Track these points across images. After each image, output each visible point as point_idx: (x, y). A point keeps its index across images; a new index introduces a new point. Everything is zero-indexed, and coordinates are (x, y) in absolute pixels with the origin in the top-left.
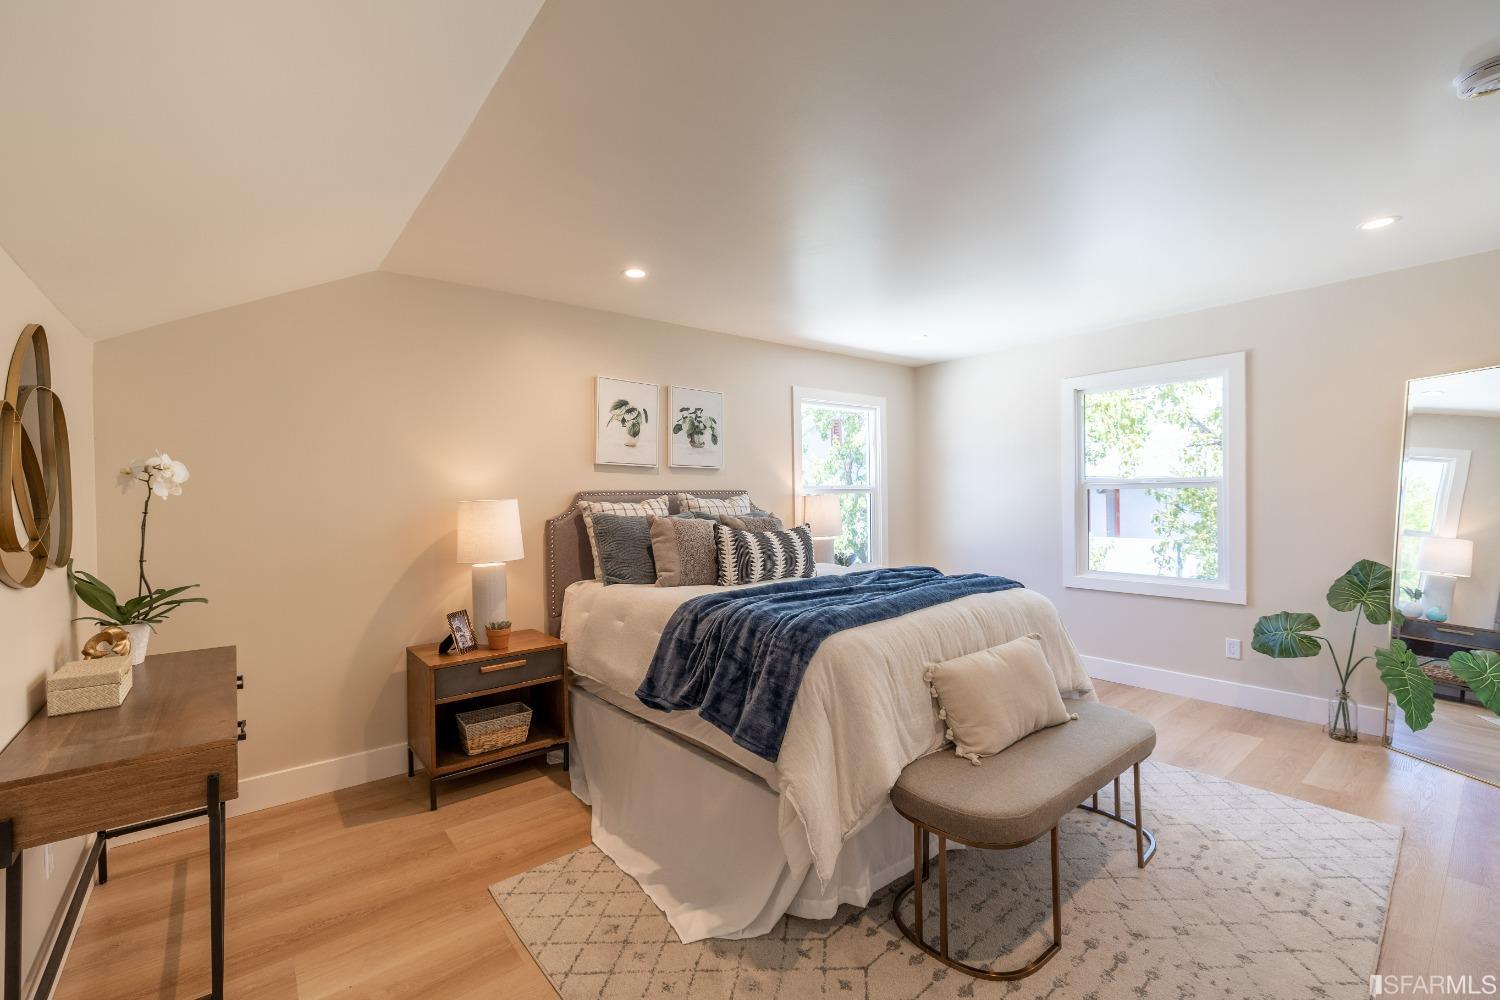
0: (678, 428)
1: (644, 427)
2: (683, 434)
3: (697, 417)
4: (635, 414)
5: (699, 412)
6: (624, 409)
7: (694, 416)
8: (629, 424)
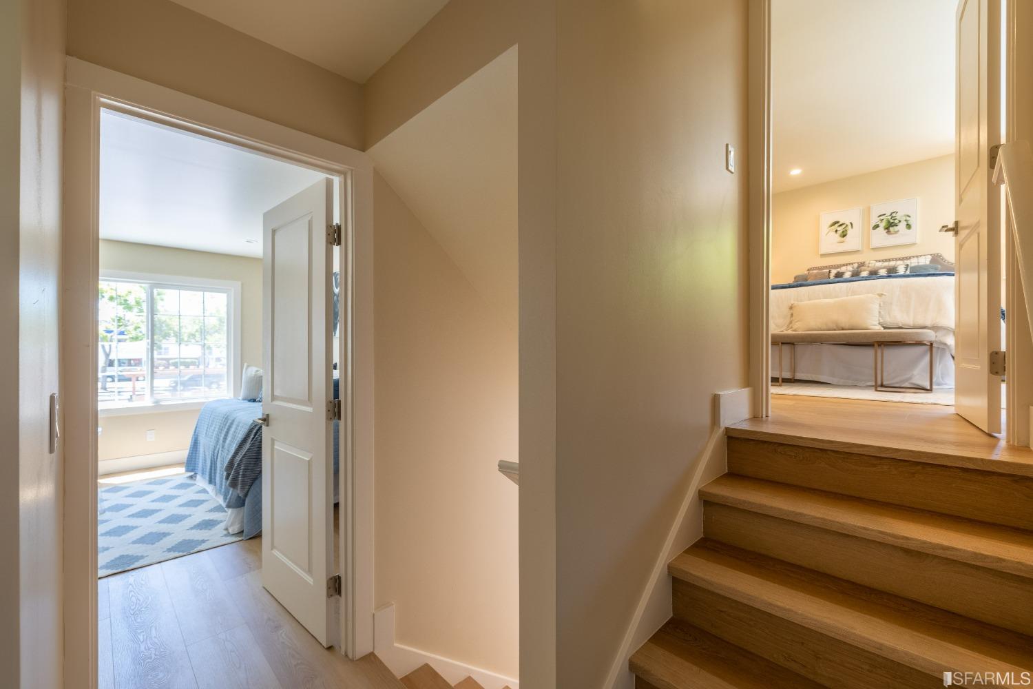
0: (877, 226)
1: (850, 232)
2: (881, 230)
3: (892, 217)
4: (844, 226)
5: (894, 215)
6: (837, 225)
7: (890, 217)
8: (840, 232)
